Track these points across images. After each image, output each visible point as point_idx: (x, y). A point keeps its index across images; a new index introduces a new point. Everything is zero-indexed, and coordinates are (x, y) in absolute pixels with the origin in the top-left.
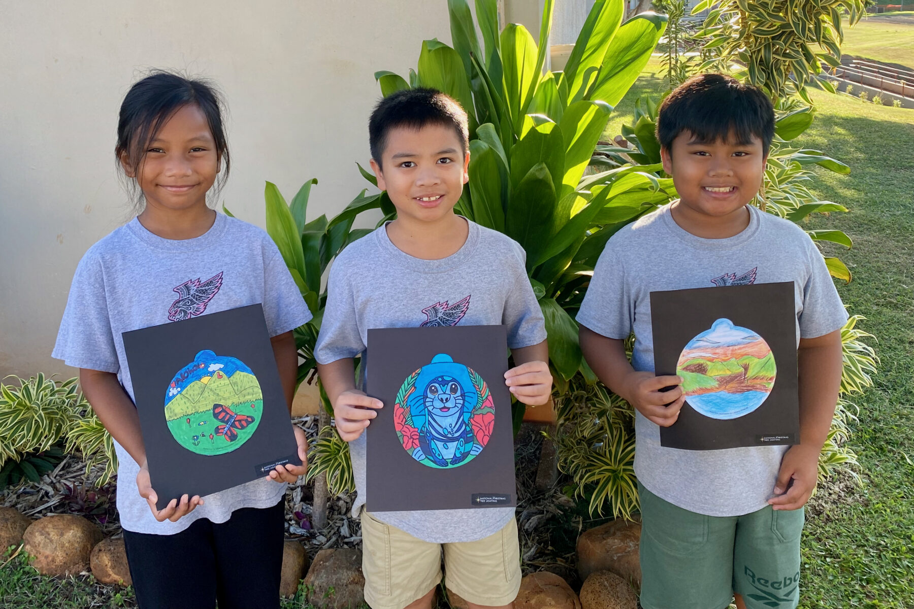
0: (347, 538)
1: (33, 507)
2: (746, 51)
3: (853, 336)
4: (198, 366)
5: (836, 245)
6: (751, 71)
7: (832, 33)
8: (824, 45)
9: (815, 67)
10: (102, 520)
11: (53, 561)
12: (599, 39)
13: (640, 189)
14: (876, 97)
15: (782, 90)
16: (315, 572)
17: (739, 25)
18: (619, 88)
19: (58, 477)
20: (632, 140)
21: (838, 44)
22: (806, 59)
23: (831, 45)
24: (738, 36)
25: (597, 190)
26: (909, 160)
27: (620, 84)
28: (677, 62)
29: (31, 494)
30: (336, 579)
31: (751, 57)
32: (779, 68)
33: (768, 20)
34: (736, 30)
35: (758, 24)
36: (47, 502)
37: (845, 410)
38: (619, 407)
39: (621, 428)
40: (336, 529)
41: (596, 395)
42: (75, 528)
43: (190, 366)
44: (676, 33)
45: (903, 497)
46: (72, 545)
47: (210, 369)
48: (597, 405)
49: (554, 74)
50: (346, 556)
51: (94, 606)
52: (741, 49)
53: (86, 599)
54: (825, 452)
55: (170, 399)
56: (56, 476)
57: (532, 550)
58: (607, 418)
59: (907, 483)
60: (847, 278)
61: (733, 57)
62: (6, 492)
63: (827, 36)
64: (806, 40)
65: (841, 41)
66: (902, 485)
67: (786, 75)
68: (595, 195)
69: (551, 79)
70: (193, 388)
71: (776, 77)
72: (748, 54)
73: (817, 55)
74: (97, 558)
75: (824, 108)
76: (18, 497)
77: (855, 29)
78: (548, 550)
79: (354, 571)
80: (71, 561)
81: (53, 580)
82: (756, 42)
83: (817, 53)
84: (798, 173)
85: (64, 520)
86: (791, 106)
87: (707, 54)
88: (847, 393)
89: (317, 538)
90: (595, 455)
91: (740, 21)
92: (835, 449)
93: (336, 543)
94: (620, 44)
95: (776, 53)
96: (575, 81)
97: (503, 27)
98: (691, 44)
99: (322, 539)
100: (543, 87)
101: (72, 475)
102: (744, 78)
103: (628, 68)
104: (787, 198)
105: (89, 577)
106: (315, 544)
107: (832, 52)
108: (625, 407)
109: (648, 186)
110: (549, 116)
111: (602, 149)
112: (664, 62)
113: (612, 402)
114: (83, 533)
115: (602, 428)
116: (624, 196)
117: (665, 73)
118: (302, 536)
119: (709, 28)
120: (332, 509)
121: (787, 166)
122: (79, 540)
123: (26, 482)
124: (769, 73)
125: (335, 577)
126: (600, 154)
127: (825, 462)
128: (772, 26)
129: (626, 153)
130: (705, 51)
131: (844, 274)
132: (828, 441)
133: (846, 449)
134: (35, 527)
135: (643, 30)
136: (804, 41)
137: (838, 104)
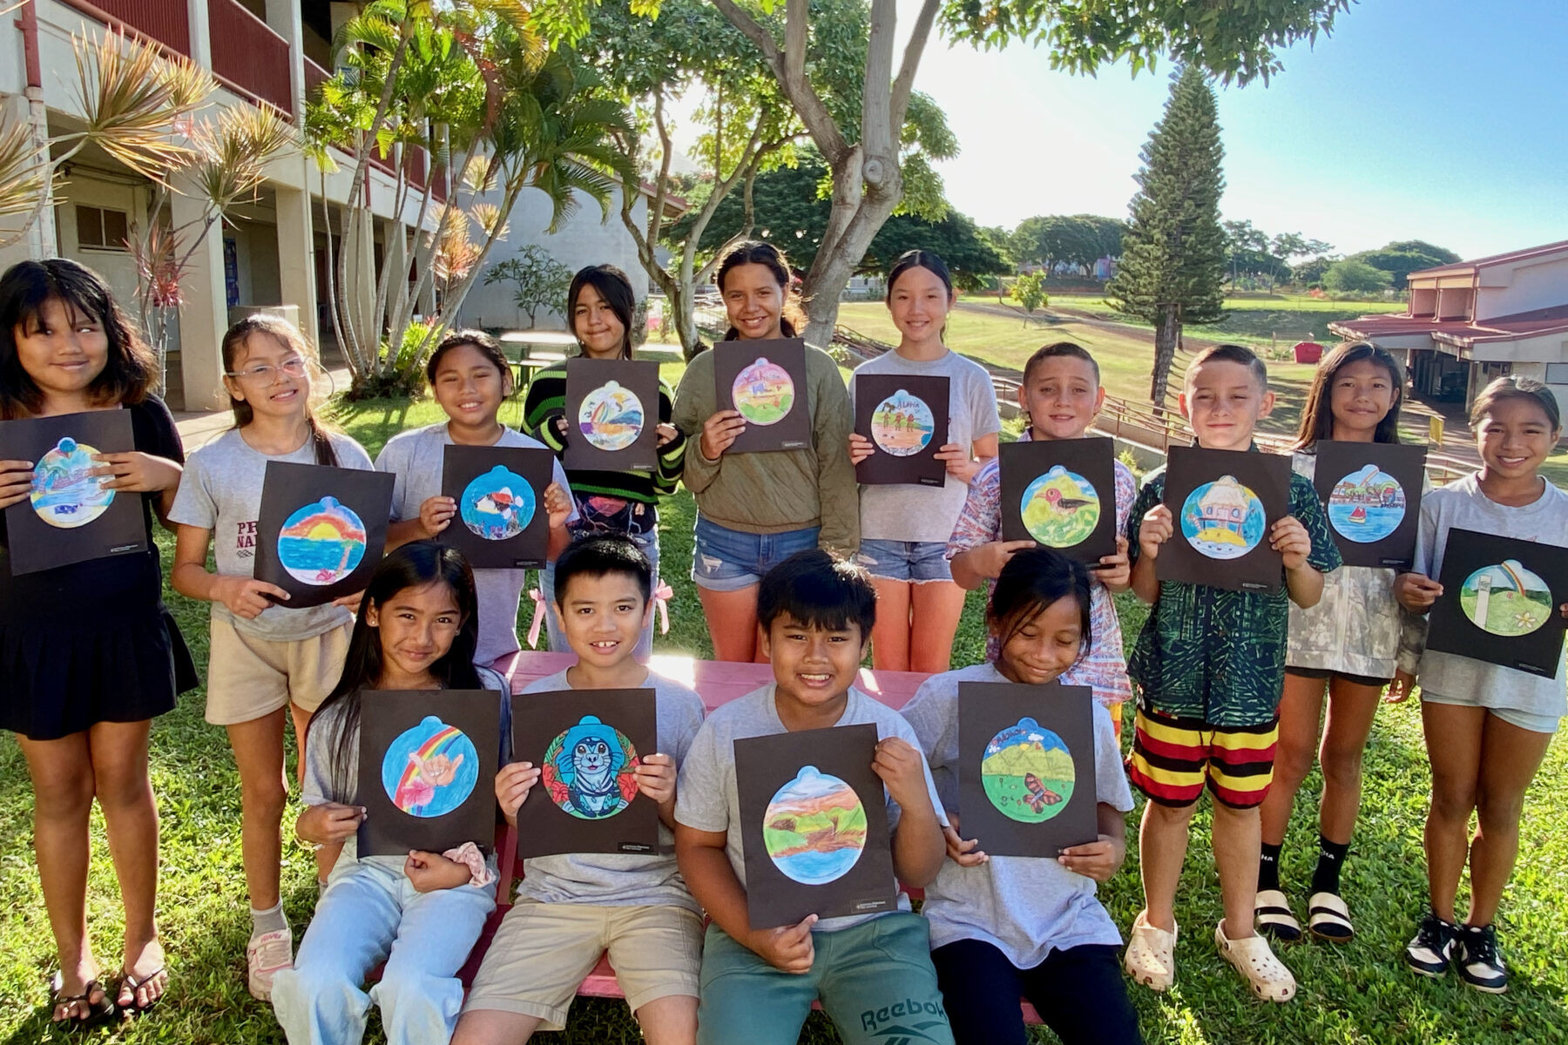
4: (1020, 731)
43: (1013, 729)
47: (1030, 738)
55: (989, 755)
70: (1012, 751)
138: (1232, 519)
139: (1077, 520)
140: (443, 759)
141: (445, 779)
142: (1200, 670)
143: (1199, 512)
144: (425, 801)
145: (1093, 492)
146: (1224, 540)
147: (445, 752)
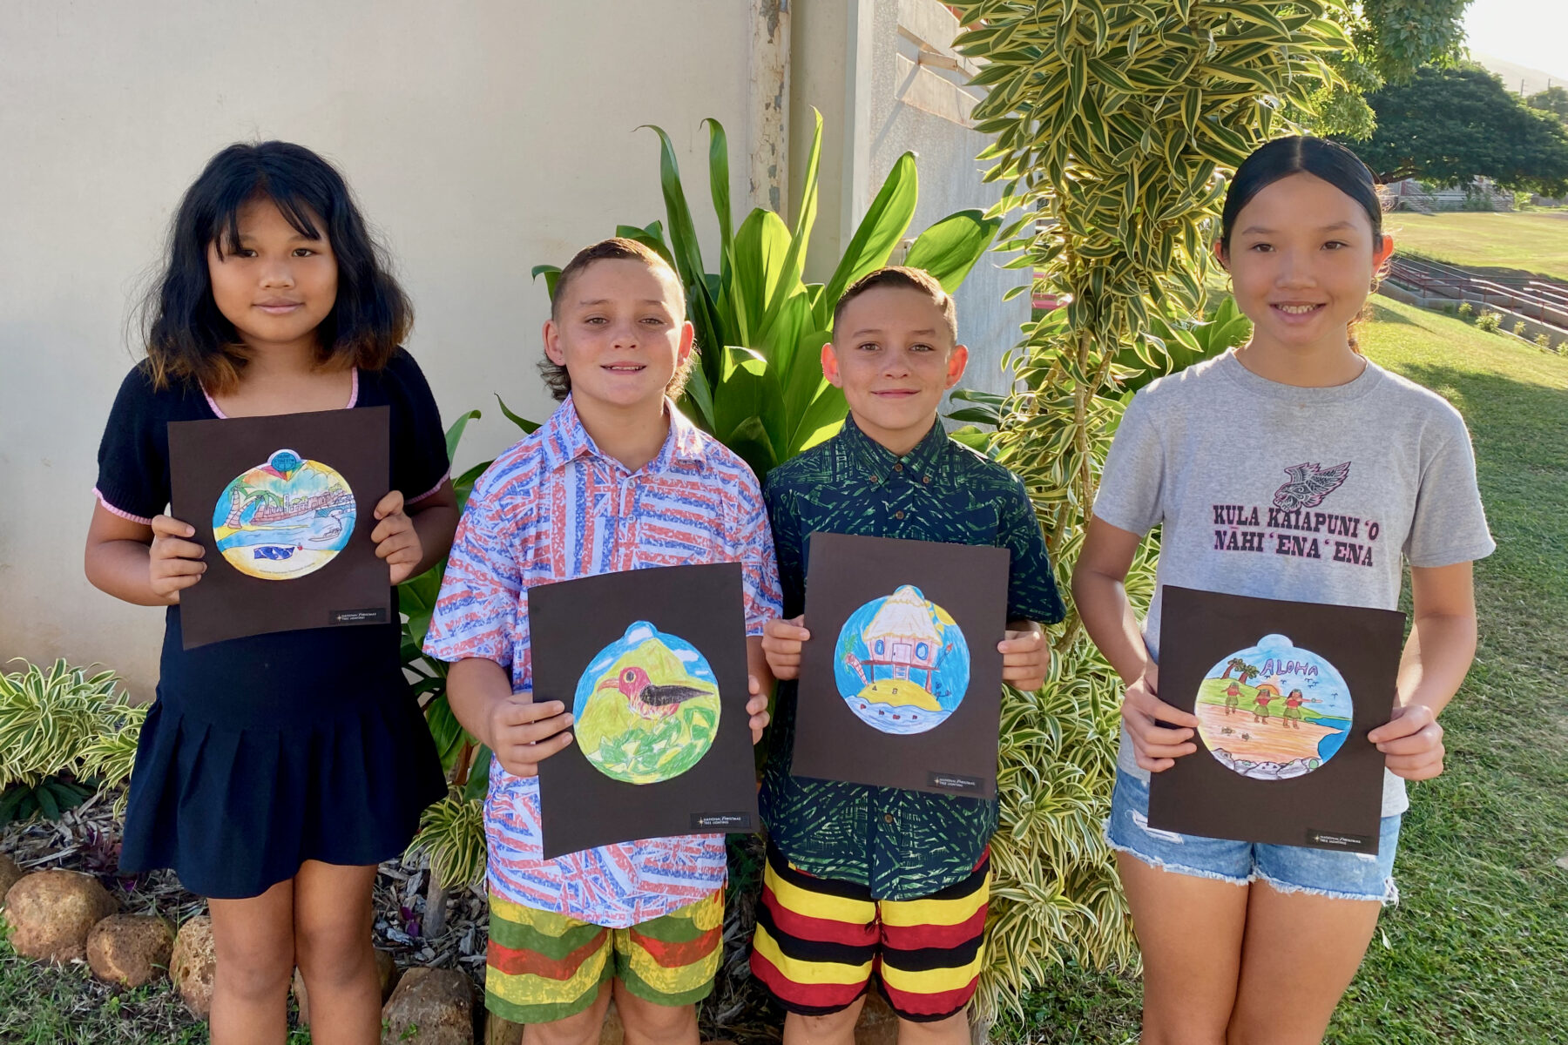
0: (465, 955)
1: (38, 857)
10: (127, 887)
11: (38, 937)
14: (1564, 344)
16: (397, 1001)
19: (85, 817)
23: (1184, 278)
26: (1559, 455)
29: (41, 837)
30: (423, 1015)
36: (59, 851)
40: (455, 940)
42: (78, 894)
45: (1357, 1000)
46: (68, 917)
49: (807, 288)
50: (444, 980)
51: (77, 1011)
53: (70, 999)
56: (84, 814)
57: (735, 1008)
59: (1372, 978)
62: (7, 828)
66: (1363, 979)
74: (96, 941)
76: (21, 839)
78: (761, 1012)
79: (452, 1006)
80: (63, 940)
81: (33, 966)
85: (64, 879)
89: (423, 951)
93: (448, 962)
99: (429, 952)
101: (105, 816)
105: (82, 968)
106: (417, 960)
114: (87, 901)
118: (402, 944)
120: (458, 910)
122: (78, 910)
123: (38, 819)
125: (421, 1011)
134: (27, 882)
138: (917, 661)
139: (678, 728)
142: (862, 804)
143: (863, 649)
145: (707, 671)
146: (904, 701)
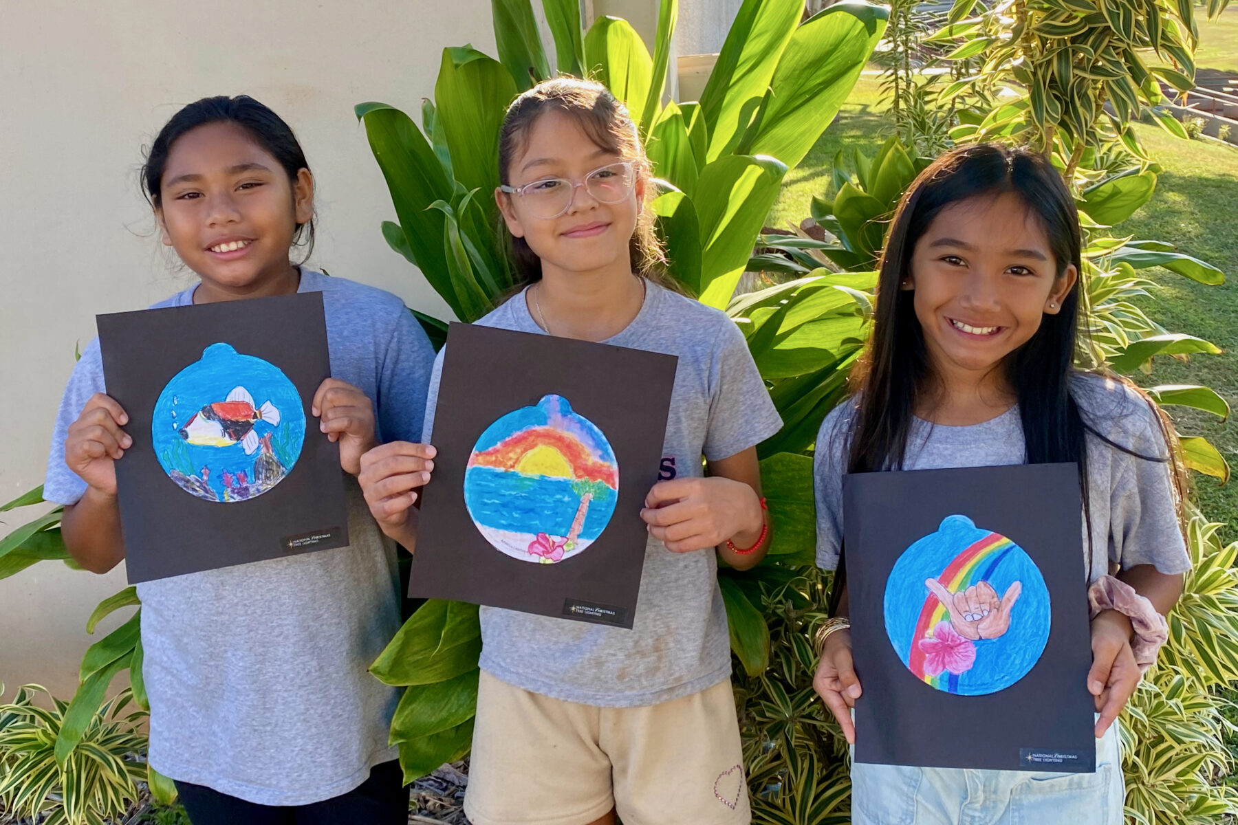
2: (1024, 63)
3: (1230, 581)
5: (1204, 413)
6: (1036, 99)
7: (1178, 29)
8: (1162, 51)
9: (1149, 93)
12: (765, 44)
13: (839, 314)
15: (1092, 134)
17: (1012, 17)
18: (803, 134)
20: (830, 226)
21: (1188, 51)
22: (1133, 78)
23: (1177, 52)
24: (1010, 35)
25: (760, 317)
27: (803, 128)
28: (908, 86)
31: (1035, 74)
32: (1086, 93)
33: (1062, 7)
34: (1006, 28)
35: (1046, 14)
37: (1221, 718)
38: (809, 716)
39: (811, 756)
41: (765, 696)
44: (907, 32)
48: (768, 714)
49: (682, 108)
52: (1015, 59)
54: (1186, 795)
58: (787, 738)
60: (1220, 474)
61: (1002, 74)
63: (1170, 35)
64: (1131, 43)
65: (1195, 45)
67: (1097, 105)
68: (757, 326)
69: (675, 117)
71: (1081, 110)
72: (1028, 70)
73: (1152, 69)
75: (1179, 165)
77: (1220, 24)
82: (1044, 46)
83: (1152, 66)
84: (1125, 283)
86: (1115, 163)
87: (963, 71)
88: (1223, 685)
90: (765, 807)
91: (1014, 9)
92: (1204, 790)
94: (803, 56)
95: (1079, 66)
96: (719, 121)
97: (591, 23)
98: (933, 52)
100: (661, 130)
102: (1023, 112)
103: (817, 99)
104: (1106, 329)
107: (1180, 66)
108: (822, 717)
109: (852, 309)
110: (673, 181)
111: (775, 243)
112: (886, 86)
113: (796, 708)
115: (777, 757)
116: (811, 326)
117: (887, 105)
119: (958, 23)
121: (1106, 270)
124: (1067, 104)
126: (770, 251)
127: (1186, 813)
128: (1070, 18)
129: (819, 249)
130: (959, 66)
131: (1216, 468)
132: (1191, 774)
133: (1224, 787)
135: (845, 31)
136: (1128, 44)
137: (1203, 159)
140: (985, 590)
141: (992, 627)
144: (961, 665)
147: (986, 577)
